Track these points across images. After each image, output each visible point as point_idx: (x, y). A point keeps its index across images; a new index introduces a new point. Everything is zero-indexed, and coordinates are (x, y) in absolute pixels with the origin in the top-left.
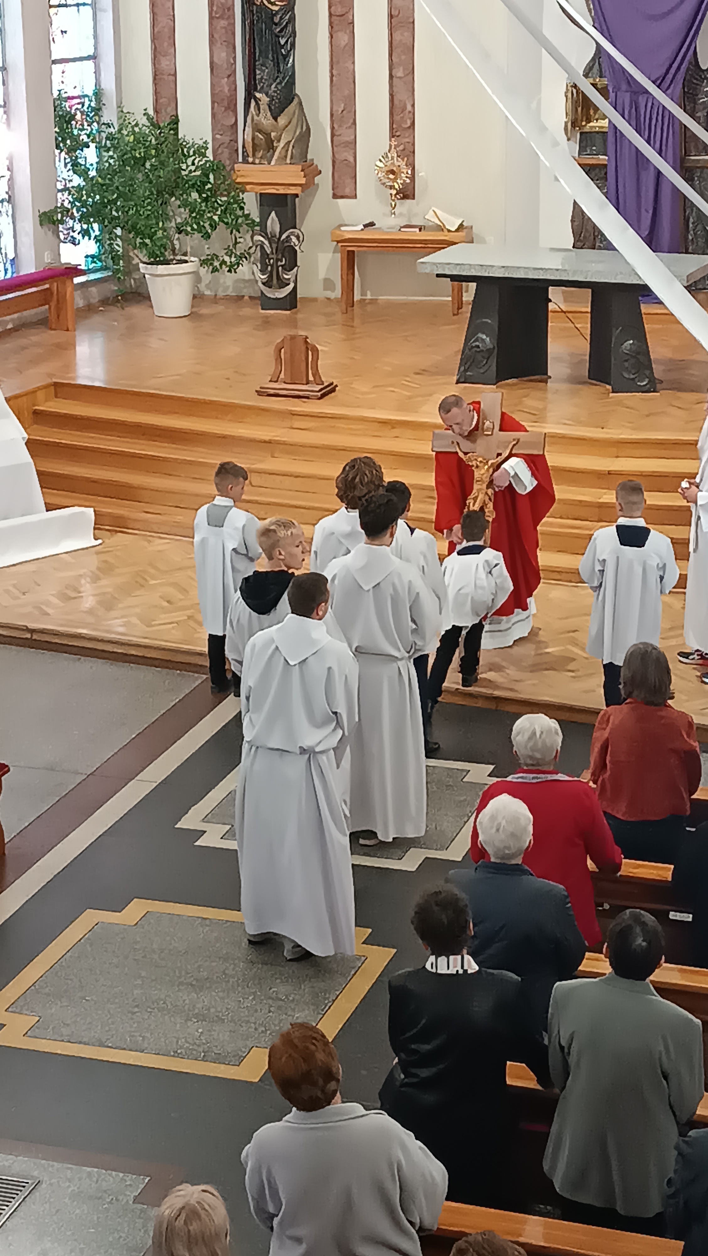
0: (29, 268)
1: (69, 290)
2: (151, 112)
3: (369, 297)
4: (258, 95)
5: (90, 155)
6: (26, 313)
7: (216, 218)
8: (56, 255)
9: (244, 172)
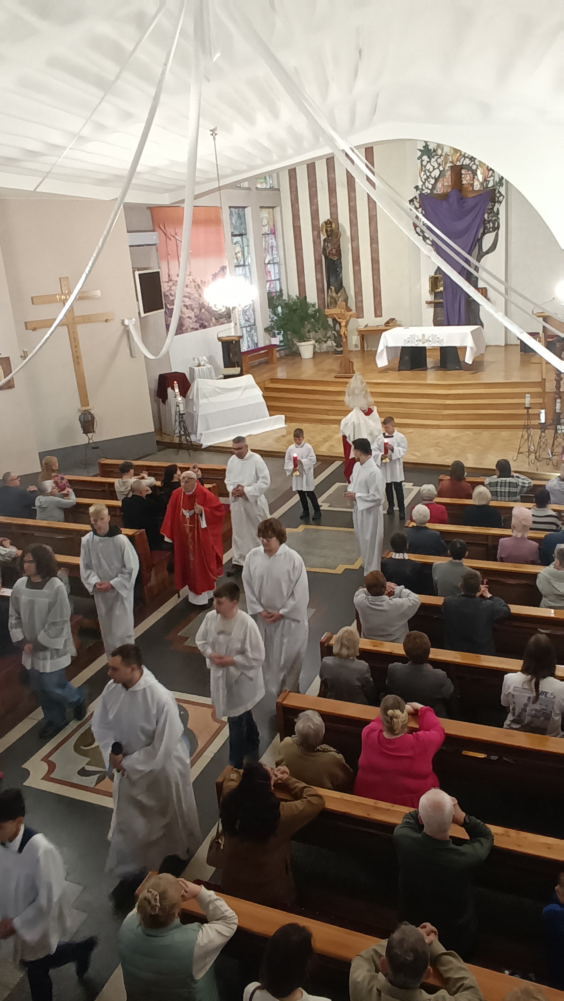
0: (261, 345)
1: (274, 351)
2: (298, 295)
3: (369, 349)
4: (331, 287)
5: (280, 309)
6: (261, 360)
7: (320, 327)
8: (270, 341)
9: (328, 312)
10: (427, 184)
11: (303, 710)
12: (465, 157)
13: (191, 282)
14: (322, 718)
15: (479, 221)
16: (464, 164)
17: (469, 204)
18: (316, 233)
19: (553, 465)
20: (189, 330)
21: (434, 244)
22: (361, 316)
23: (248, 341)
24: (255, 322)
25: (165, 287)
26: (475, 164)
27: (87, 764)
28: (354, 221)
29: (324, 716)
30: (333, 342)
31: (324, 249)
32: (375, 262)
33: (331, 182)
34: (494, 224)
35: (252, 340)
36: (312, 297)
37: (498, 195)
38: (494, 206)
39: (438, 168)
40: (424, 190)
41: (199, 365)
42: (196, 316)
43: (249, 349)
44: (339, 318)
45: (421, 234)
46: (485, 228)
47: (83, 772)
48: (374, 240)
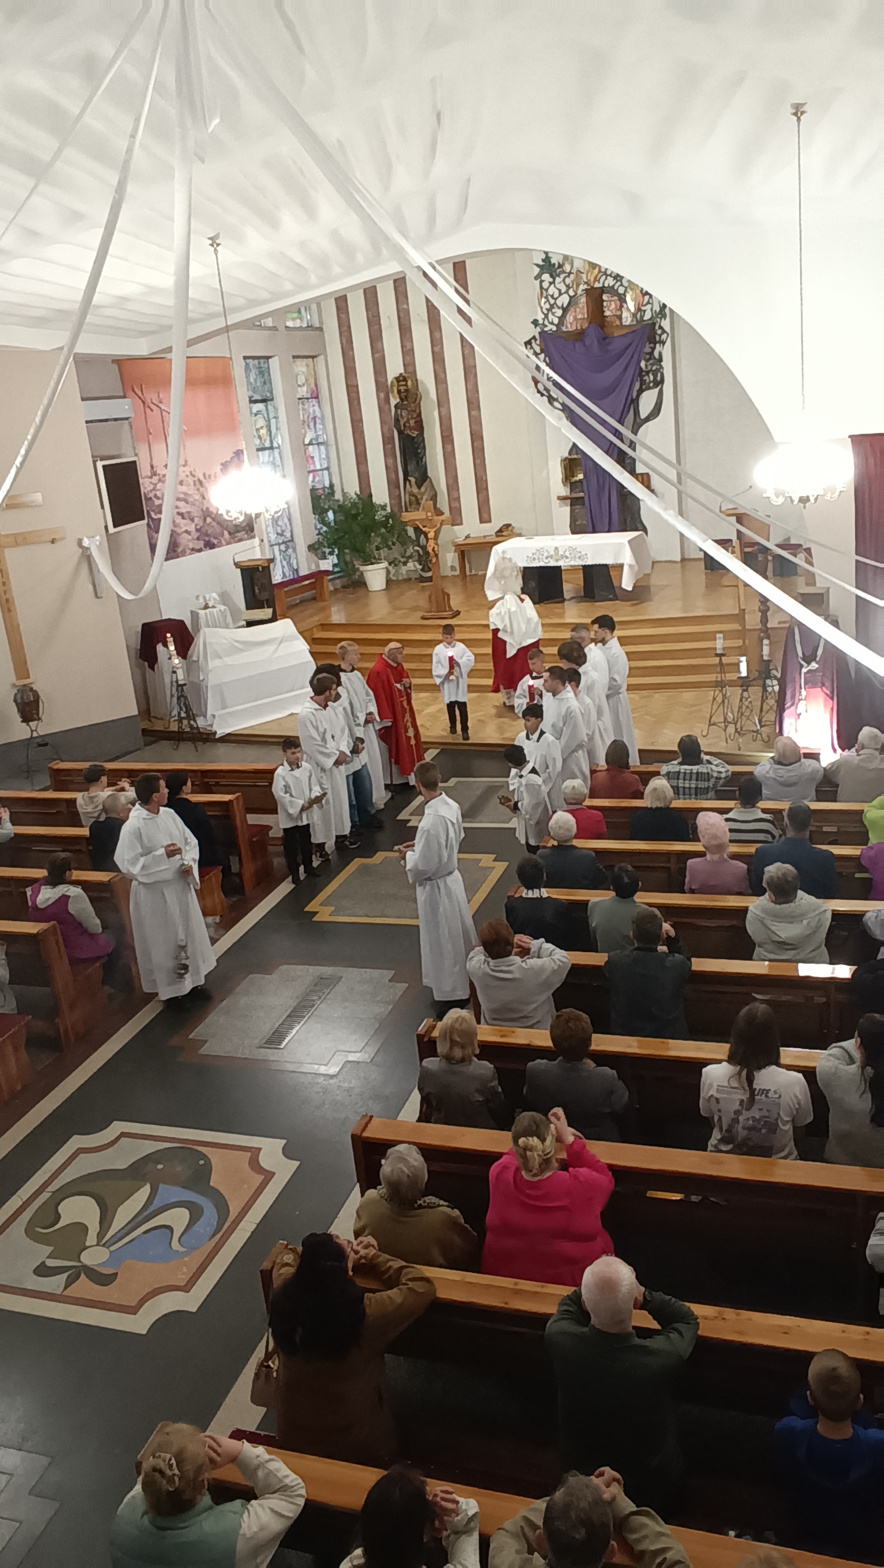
0: (303, 572)
1: (325, 581)
2: (358, 493)
3: (473, 572)
4: (410, 478)
5: (330, 514)
6: (305, 594)
7: (395, 540)
8: (318, 565)
9: (407, 516)
10: (550, 316)
11: (394, 1143)
12: (607, 275)
13: (187, 476)
14: (423, 1156)
15: (632, 373)
16: (606, 285)
17: (616, 346)
18: (382, 395)
19: (763, 740)
20: (188, 551)
21: (565, 409)
22: (458, 522)
23: (283, 567)
24: (292, 536)
25: (146, 485)
26: (622, 285)
27: (48, 1257)
28: (442, 376)
29: (427, 1151)
30: (416, 564)
31: (397, 420)
32: (477, 437)
33: (402, 315)
34: (655, 377)
35: (290, 564)
36: (381, 495)
37: (659, 332)
38: (654, 349)
39: (567, 292)
40: (546, 326)
41: (206, 607)
42: (197, 530)
43: (285, 580)
44: (424, 527)
45: (545, 393)
46: (643, 382)
47: (42, 1271)
48: (473, 404)
